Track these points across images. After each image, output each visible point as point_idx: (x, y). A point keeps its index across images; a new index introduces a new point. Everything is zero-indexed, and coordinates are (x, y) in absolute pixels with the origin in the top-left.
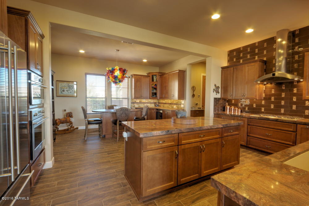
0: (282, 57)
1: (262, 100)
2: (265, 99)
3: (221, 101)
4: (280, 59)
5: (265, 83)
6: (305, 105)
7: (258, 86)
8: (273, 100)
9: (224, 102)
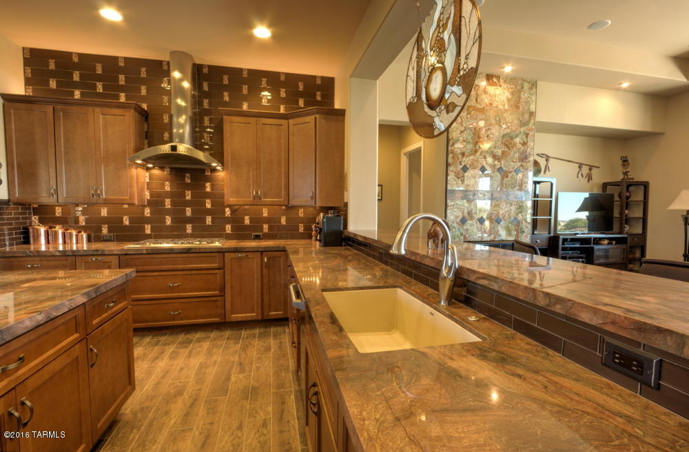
0: (184, 117)
1: (145, 206)
2: (150, 203)
3: (12, 213)
4: (180, 120)
5: (150, 166)
6: (225, 215)
7: (134, 171)
8: (169, 207)
9: (21, 214)
